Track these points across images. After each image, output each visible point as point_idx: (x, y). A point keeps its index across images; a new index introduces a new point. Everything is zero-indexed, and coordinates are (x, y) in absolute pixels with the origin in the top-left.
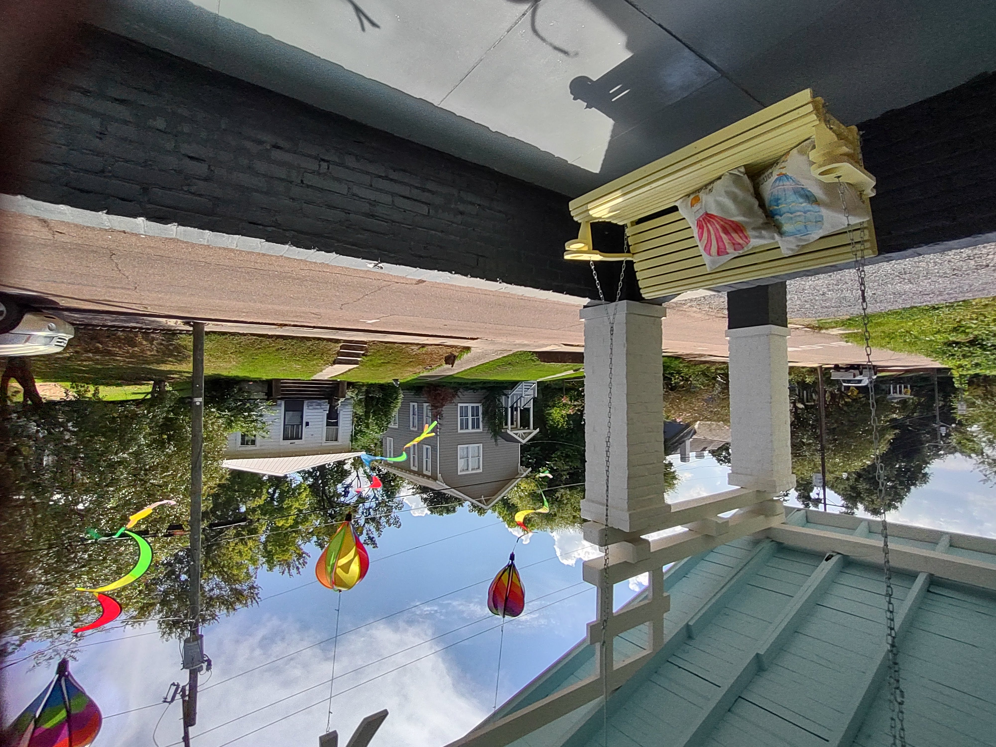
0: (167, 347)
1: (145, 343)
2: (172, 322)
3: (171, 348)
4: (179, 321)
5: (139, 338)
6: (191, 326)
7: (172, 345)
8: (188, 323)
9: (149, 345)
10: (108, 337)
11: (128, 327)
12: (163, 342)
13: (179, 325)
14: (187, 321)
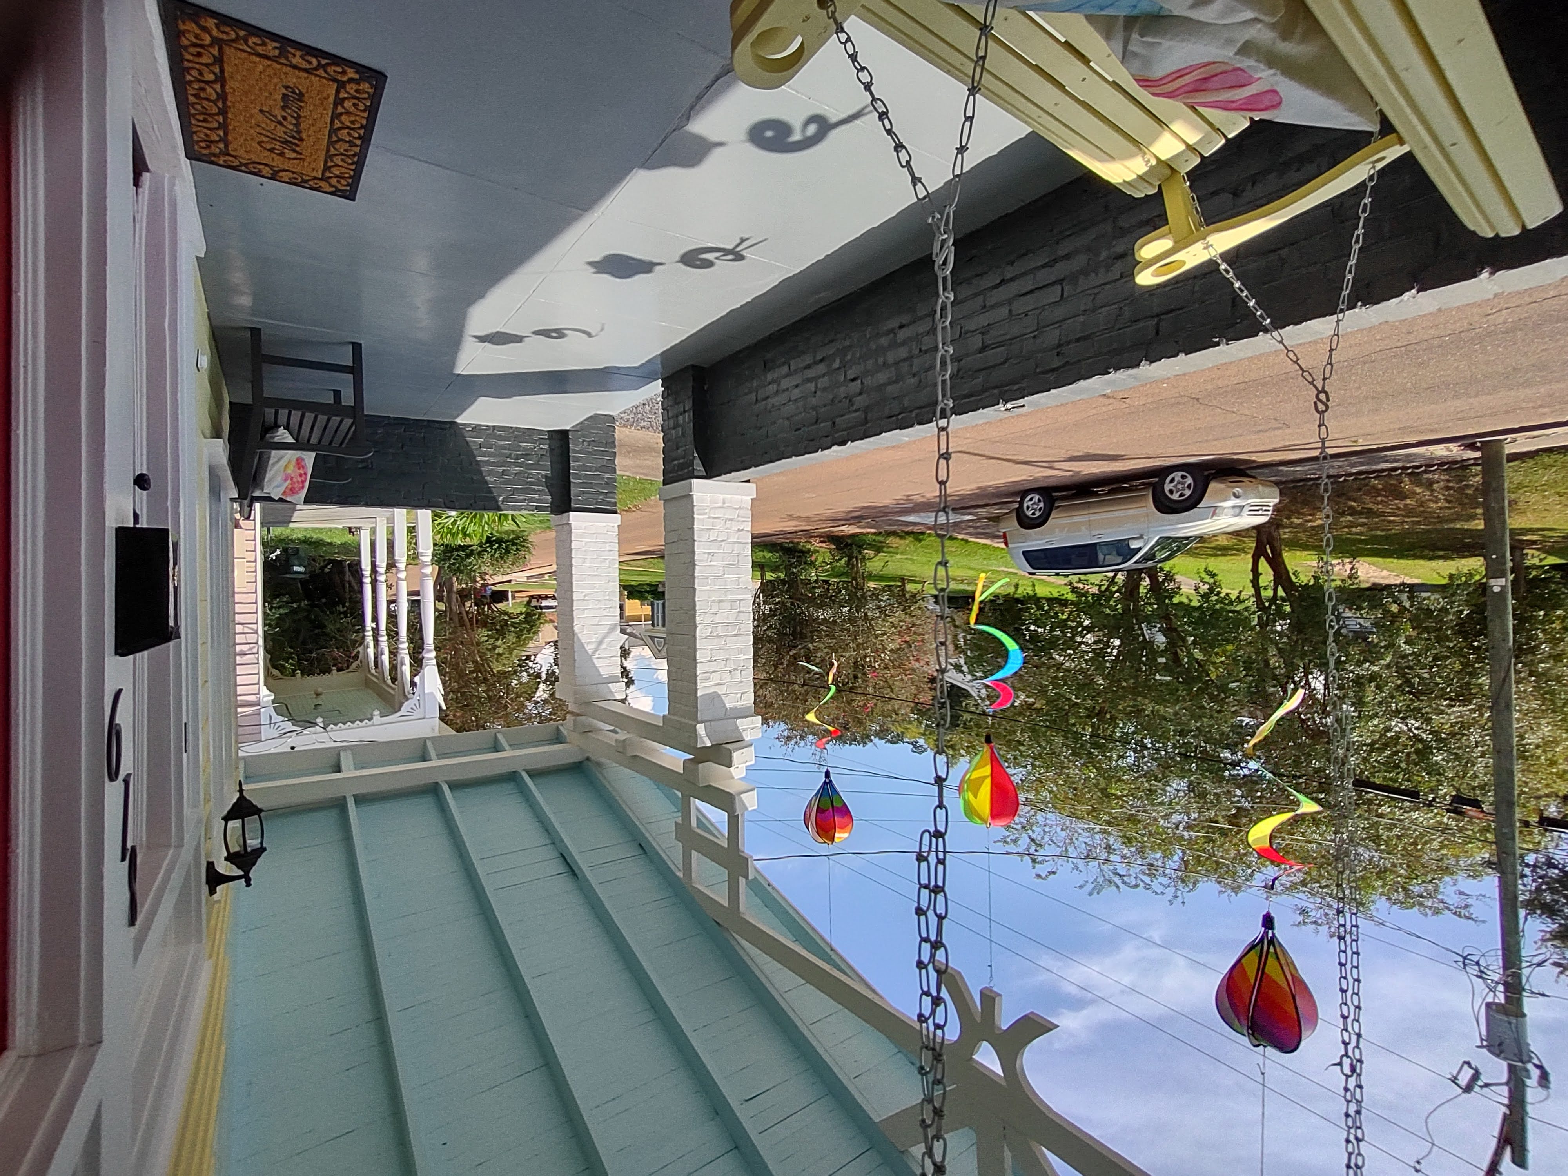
0: (1461, 490)
1: (1418, 490)
2: (1440, 451)
3: (1470, 492)
4: (1451, 446)
5: (1407, 485)
6: (1478, 449)
7: (1468, 486)
8: (1472, 447)
9: (1428, 493)
10: (1359, 489)
11: (1383, 470)
12: (1451, 484)
13: (1454, 451)
14: (1468, 440)
